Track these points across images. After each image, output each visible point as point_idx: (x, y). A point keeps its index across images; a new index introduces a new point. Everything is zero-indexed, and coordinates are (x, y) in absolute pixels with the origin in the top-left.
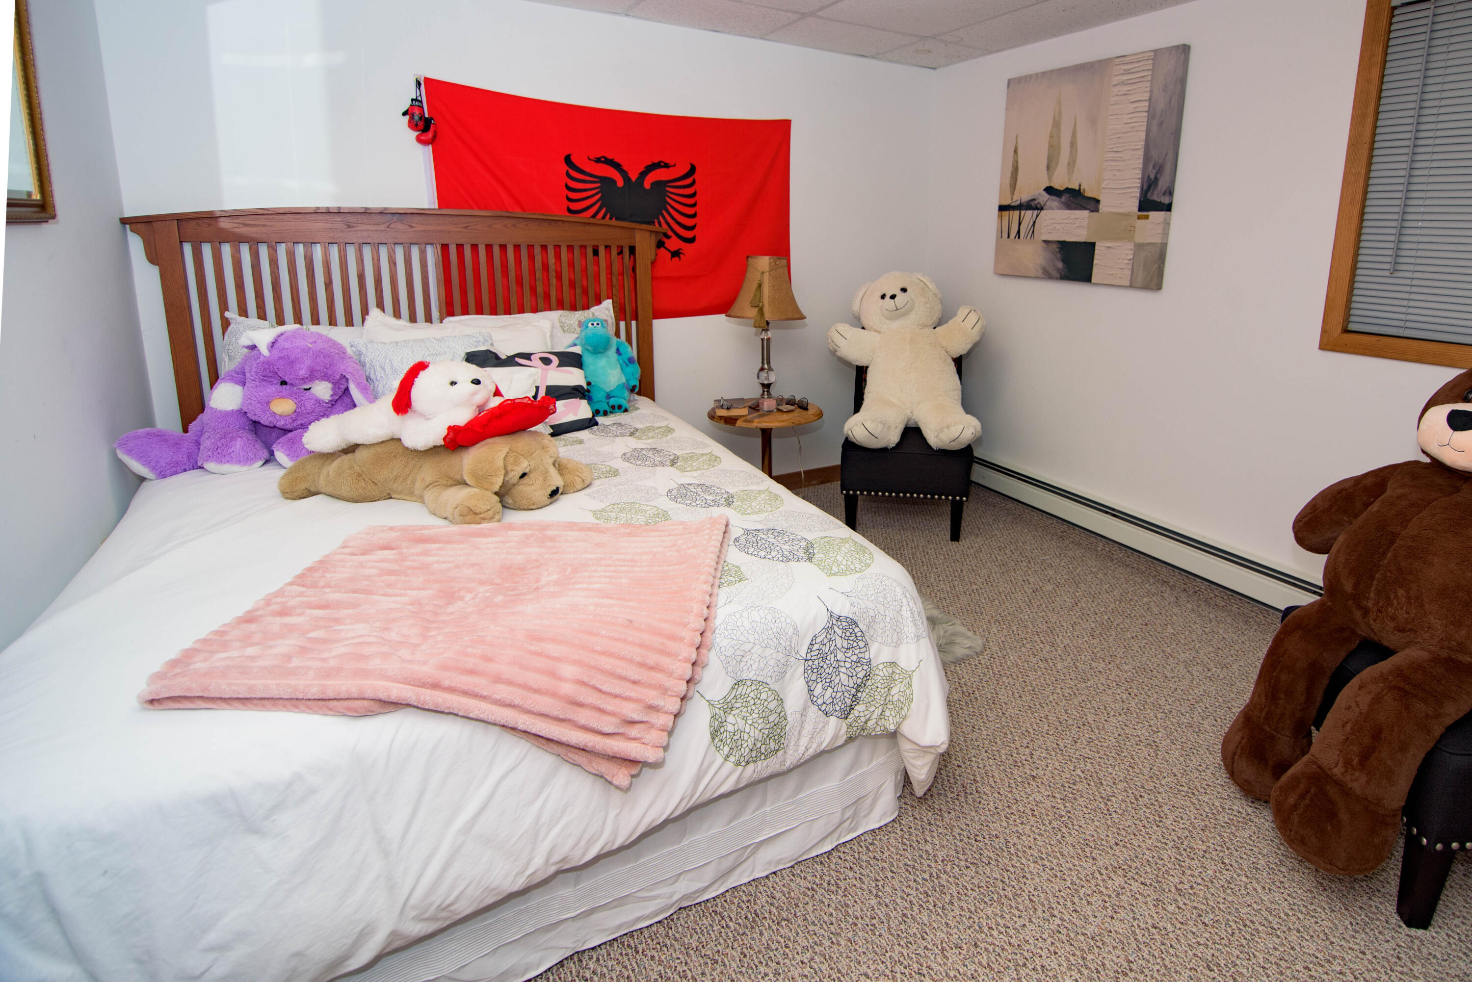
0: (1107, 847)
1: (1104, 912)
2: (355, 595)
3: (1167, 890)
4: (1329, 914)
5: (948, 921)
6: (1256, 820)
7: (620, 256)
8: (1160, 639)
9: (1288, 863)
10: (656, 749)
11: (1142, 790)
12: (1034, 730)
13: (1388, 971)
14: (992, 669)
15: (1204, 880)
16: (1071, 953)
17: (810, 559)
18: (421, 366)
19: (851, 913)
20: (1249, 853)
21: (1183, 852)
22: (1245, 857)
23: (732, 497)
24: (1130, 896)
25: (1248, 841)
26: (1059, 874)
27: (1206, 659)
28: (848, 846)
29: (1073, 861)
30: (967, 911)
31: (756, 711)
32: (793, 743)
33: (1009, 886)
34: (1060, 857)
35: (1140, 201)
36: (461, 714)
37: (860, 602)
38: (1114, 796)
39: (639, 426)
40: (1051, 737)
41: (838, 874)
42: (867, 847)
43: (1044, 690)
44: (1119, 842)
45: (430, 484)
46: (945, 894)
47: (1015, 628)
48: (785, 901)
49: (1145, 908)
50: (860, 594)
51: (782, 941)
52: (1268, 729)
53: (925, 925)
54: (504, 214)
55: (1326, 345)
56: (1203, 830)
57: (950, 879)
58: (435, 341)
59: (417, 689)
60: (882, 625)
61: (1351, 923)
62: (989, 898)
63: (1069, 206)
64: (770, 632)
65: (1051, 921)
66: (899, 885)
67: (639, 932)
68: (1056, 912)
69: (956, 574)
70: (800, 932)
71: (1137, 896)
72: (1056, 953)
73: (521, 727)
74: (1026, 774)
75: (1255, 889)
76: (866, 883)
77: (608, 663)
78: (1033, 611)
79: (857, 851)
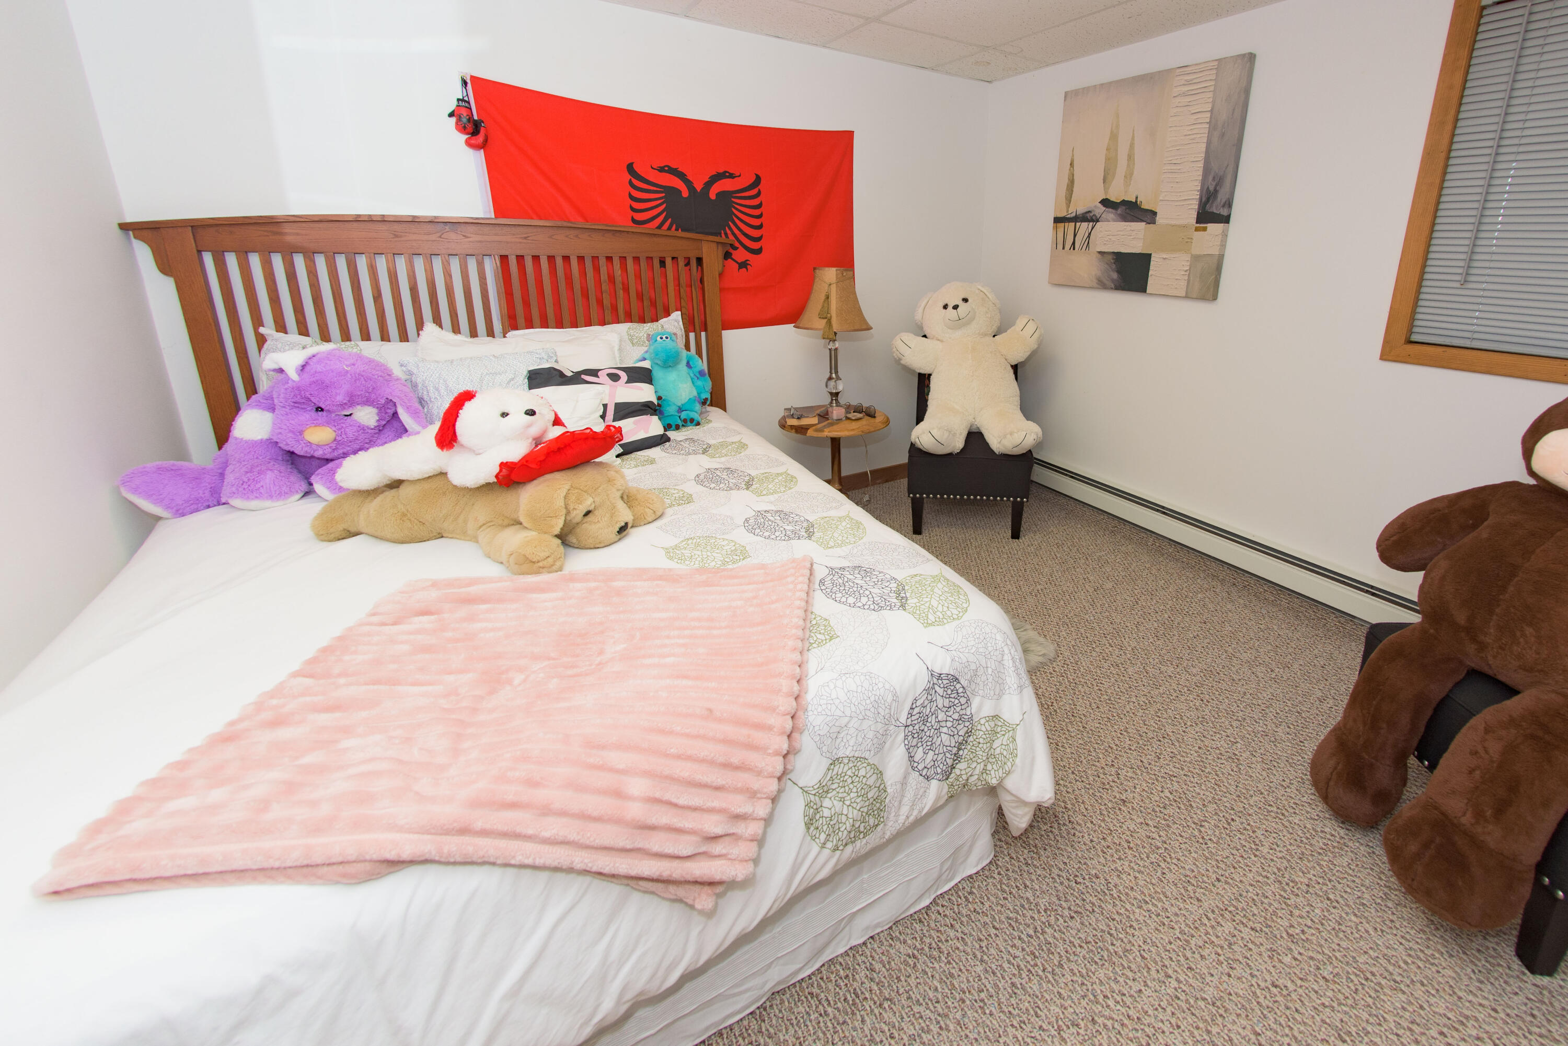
0: (1209, 884)
1: (1220, 968)
2: (376, 687)
3: (1278, 936)
4: (1449, 959)
5: (1060, 990)
6: (1351, 844)
7: (688, 268)
8: (1221, 639)
9: (1393, 896)
10: (745, 864)
11: (1232, 812)
12: (1116, 745)
13: (1527, 1034)
14: (1067, 677)
15: (1314, 922)
16: (1194, 1025)
17: (903, 606)
18: (468, 396)
19: (957, 986)
20: (1353, 886)
21: (1286, 887)
22: (1349, 890)
23: (813, 526)
24: (1242, 945)
25: (1348, 870)
26: (1166, 921)
27: (1267, 658)
28: (946, 897)
29: (1178, 903)
30: (1078, 974)
31: (855, 790)
32: (893, 814)
33: (1117, 940)
34: (1164, 899)
35: (1198, 212)
36: (499, 862)
37: (961, 655)
38: (1206, 821)
39: (712, 442)
40: (1134, 753)
41: (939, 935)
42: (965, 897)
43: (1119, 699)
44: (1221, 878)
45: (484, 524)
46: (1053, 953)
47: (1082, 631)
48: (886, 974)
49: (1260, 961)
50: (960, 647)
51: (886, 1029)
52: (1367, 757)
53: (1037, 997)
54: (565, 224)
55: (1389, 353)
56: (1300, 858)
57: (1055, 934)
58: (494, 359)
59: (438, 838)
60: (984, 678)
61: (1473, 971)
62: (1099, 956)
63: (1124, 218)
64: (868, 702)
65: (1167, 983)
66: (1004, 944)
67: (728, 1029)
68: (1170, 972)
69: (1020, 574)
70: (905, 1016)
71: (1250, 945)
72: (1179, 1027)
73: (579, 866)
74: (1115, 797)
75: (1367, 931)
76: (969, 943)
77: (684, 770)
78: (1097, 611)
79: (956, 903)
